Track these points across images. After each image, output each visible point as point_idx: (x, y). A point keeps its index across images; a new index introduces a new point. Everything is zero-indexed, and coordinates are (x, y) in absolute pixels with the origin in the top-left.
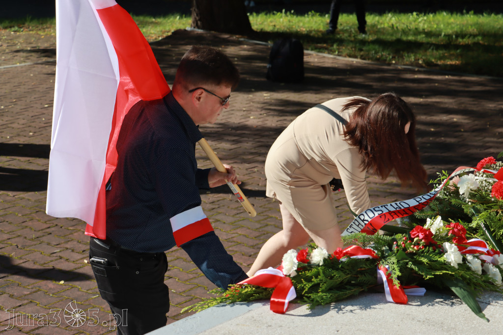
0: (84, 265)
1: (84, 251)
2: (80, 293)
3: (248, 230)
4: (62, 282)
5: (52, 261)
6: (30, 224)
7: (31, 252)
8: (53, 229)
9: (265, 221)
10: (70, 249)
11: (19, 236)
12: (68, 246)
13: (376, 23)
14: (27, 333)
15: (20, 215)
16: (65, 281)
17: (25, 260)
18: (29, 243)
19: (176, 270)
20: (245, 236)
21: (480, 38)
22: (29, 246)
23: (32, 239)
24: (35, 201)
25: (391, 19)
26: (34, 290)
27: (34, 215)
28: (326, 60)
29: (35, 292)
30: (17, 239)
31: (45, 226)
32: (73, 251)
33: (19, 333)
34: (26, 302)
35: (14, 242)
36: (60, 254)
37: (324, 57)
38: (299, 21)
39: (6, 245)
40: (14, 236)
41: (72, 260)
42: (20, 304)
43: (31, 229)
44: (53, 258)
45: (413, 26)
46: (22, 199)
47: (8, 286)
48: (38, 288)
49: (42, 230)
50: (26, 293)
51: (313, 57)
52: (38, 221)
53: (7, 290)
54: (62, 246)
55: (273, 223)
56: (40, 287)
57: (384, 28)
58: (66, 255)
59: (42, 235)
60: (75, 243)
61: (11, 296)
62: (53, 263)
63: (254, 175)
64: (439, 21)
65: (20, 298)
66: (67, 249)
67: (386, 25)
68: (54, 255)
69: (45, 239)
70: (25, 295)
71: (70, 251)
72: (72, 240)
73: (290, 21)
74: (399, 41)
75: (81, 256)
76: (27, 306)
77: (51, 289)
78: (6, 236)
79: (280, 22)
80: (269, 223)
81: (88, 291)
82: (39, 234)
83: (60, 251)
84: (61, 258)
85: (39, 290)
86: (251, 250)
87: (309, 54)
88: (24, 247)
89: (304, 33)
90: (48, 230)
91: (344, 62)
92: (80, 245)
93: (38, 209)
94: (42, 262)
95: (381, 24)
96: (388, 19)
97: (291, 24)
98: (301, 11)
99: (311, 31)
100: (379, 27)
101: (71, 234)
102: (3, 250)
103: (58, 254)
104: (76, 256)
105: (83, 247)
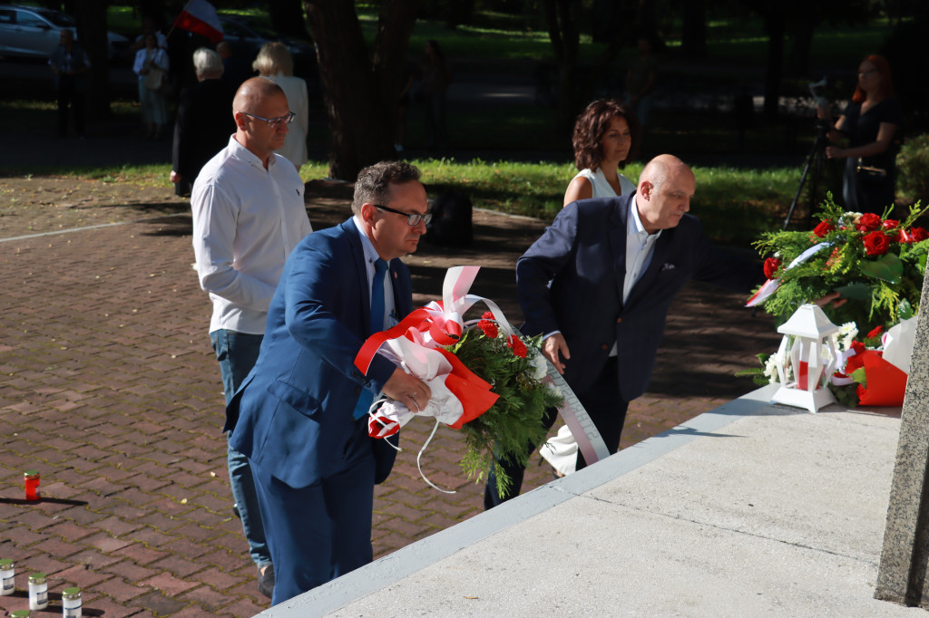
0: (211, 479)
1: (209, 461)
2: (207, 515)
3: (415, 434)
4: (184, 501)
5: (170, 474)
6: (139, 426)
7: (142, 462)
8: (169, 432)
10: (192, 458)
11: (126, 442)
12: (190, 453)
13: (555, 174)
14: (144, 567)
15: (126, 415)
16: (188, 499)
17: (135, 473)
18: (140, 450)
20: (413, 442)
22: (141, 454)
23: (143, 446)
24: (145, 397)
26: (150, 511)
27: (144, 414)
28: (498, 219)
29: (151, 513)
30: (124, 446)
31: (159, 429)
32: (196, 461)
33: (135, 567)
34: (140, 526)
35: (121, 449)
36: (181, 465)
37: (495, 215)
38: (461, 171)
39: (110, 453)
40: (120, 441)
41: (196, 472)
42: (134, 529)
43: (141, 432)
44: (170, 471)
46: (128, 394)
47: (116, 506)
48: (154, 509)
49: (155, 434)
50: (140, 514)
51: (481, 215)
52: (150, 422)
53: (116, 511)
54: (182, 454)
56: (156, 507)
58: (187, 465)
59: (155, 440)
60: (198, 450)
61: (122, 519)
62: (171, 476)
65: (133, 521)
66: (188, 458)
68: (173, 466)
69: (160, 445)
70: (139, 518)
71: (192, 460)
72: (194, 447)
73: (449, 171)
75: (207, 467)
76: (142, 531)
77: (170, 509)
78: (110, 442)
79: (437, 171)
81: (220, 513)
82: (152, 439)
83: (180, 461)
84: (181, 470)
85: (155, 512)
87: (477, 212)
88: (134, 456)
89: (468, 185)
90: (162, 434)
91: (519, 222)
92: (205, 453)
93: (149, 407)
94: (158, 475)
95: (562, 175)
96: (569, 170)
97: (452, 174)
98: (463, 158)
99: (477, 183)
100: (559, 179)
101: (193, 439)
102: (107, 459)
103: (178, 465)
104: (200, 468)
105: (209, 456)
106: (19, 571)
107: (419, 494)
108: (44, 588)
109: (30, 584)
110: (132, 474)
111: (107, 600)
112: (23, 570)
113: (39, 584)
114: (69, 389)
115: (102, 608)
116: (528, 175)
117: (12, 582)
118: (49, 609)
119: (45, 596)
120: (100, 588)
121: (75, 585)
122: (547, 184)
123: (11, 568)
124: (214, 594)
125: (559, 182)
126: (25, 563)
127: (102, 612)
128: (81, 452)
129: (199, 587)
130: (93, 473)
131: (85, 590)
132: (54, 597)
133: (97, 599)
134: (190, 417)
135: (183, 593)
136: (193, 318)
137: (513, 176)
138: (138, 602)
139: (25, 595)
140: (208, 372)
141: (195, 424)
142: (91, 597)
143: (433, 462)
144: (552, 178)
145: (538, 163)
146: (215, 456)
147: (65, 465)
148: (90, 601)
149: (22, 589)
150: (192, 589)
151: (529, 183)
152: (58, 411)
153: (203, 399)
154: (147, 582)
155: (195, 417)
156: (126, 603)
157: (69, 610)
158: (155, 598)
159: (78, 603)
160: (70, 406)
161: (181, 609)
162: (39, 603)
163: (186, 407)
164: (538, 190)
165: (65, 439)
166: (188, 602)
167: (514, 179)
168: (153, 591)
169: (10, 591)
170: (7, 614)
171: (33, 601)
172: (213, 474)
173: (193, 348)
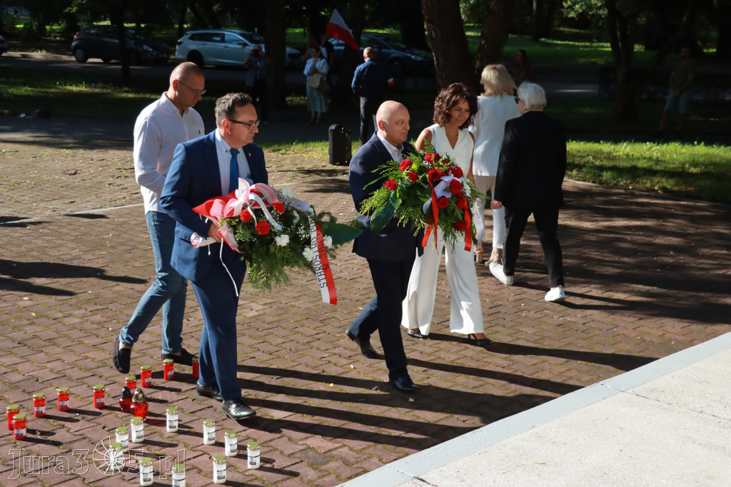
0: (350, 370)
1: (350, 357)
2: (347, 395)
4: (332, 385)
5: (321, 365)
6: (301, 329)
7: (303, 355)
8: (321, 335)
9: (516, 335)
10: (338, 354)
11: (292, 340)
12: (336, 351)
13: (612, 151)
14: (303, 430)
15: (292, 321)
16: (334, 384)
17: (298, 363)
18: (301, 347)
19: (434, 378)
21: (712, 167)
22: (301, 350)
23: (303, 344)
24: (305, 309)
25: (626, 147)
27: (304, 321)
30: (290, 344)
31: (315, 332)
32: (340, 356)
34: (300, 402)
35: (288, 345)
36: (329, 359)
39: (281, 348)
40: (288, 340)
41: (340, 364)
43: (302, 334)
44: (324, 362)
45: (647, 154)
46: (293, 306)
48: (310, 390)
49: (312, 336)
50: (300, 393)
52: (308, 327)
53: (284, 390)
54: (330, 351)
55: (523, 337)
56: (312, 389)
57: (619, 156)
58: (334, 359)
59: (312, 340)
60: (342, 349)
61: (288, 396)
62: (323, 366)
63: (504, 291)
64: (671, 152)
65: (295, 397)
66: (335, 354)
67: (621, 153)
68: (324, 359)
69: (315, 344)
70: (300, 395)
71: (338, 356)
72: (339, 346)
74: (634, 168)
75: (348, 362)
77: (322, 390)
78: (280, 340)
80: (520, 337)
81: (357, 395)
82: (309, 339)
83: (329, 356)
84: (330, 362)
85: (311, 392)
86: (505, 362)
88: (297, 351)
90: (317, 336)
92: (347, 351)
93: (308, 317)
94: (313, 366)
95: (617, 152)
96: (623, 147)
100: (614, 154)
101: (338, 340)
102: (278, 352)
103: (327, 359)
104: (343, 361)
105: (350, 353)
106: (218, 428)
107: (502, 387)
108: (235, 441)
109: (226, 437)
110: (295, 364)
111: (278, 452)
112: (221, 427)
113: (231, 438)
114: (253, 302)
115: (273, 458)
116: (591, 151)
117: (214, 435)
118: (238, 456)
119: (236, 447)
120: (273, 443)
121: (255, 440)
122: (605, 158)
123: (213, 426)
124: (351, 453)
125: (614, 157)
126: (222, 423)
127: (274, 461)
128: (261, 347)
129: (341, 447)
130: (269, 362)
131: (262, 444)
132: (242, 448)
133: (270, 451)
134: (336, 324)
135: (330, 451)
136: (340, 253)
137: (579, 152)
138: (298, 455)
139: (222, 445)
140: (349, 292)
141: (339, 330)
142: (266, 449)
143: (513, 364)
144: (609, 153)
145: (599, 142)
146: (354, 353)
147: (249, 355)
148: (266, 452)
149: (220, 441)
150: (336, 448)
151: (591, 157)
152: (245, 317)
153: (346, 312)
154: (305, 442)
155: (339, 325)
156: (290, 455)
157: (252, 457)
158: (310, 453)
159: (258, 453)
160: (253, 313)
161: (328, 462)
162: (232, 451)
163: (334, 317)
164: (598, 163)
165: (250, 337)
166: (333, 457)
167: (580, 154)
168: (309, 448)
169: (213, 442)
170: (210, 458)
171: (228, 450)
172: (352, 367)
173: (340, 275)
